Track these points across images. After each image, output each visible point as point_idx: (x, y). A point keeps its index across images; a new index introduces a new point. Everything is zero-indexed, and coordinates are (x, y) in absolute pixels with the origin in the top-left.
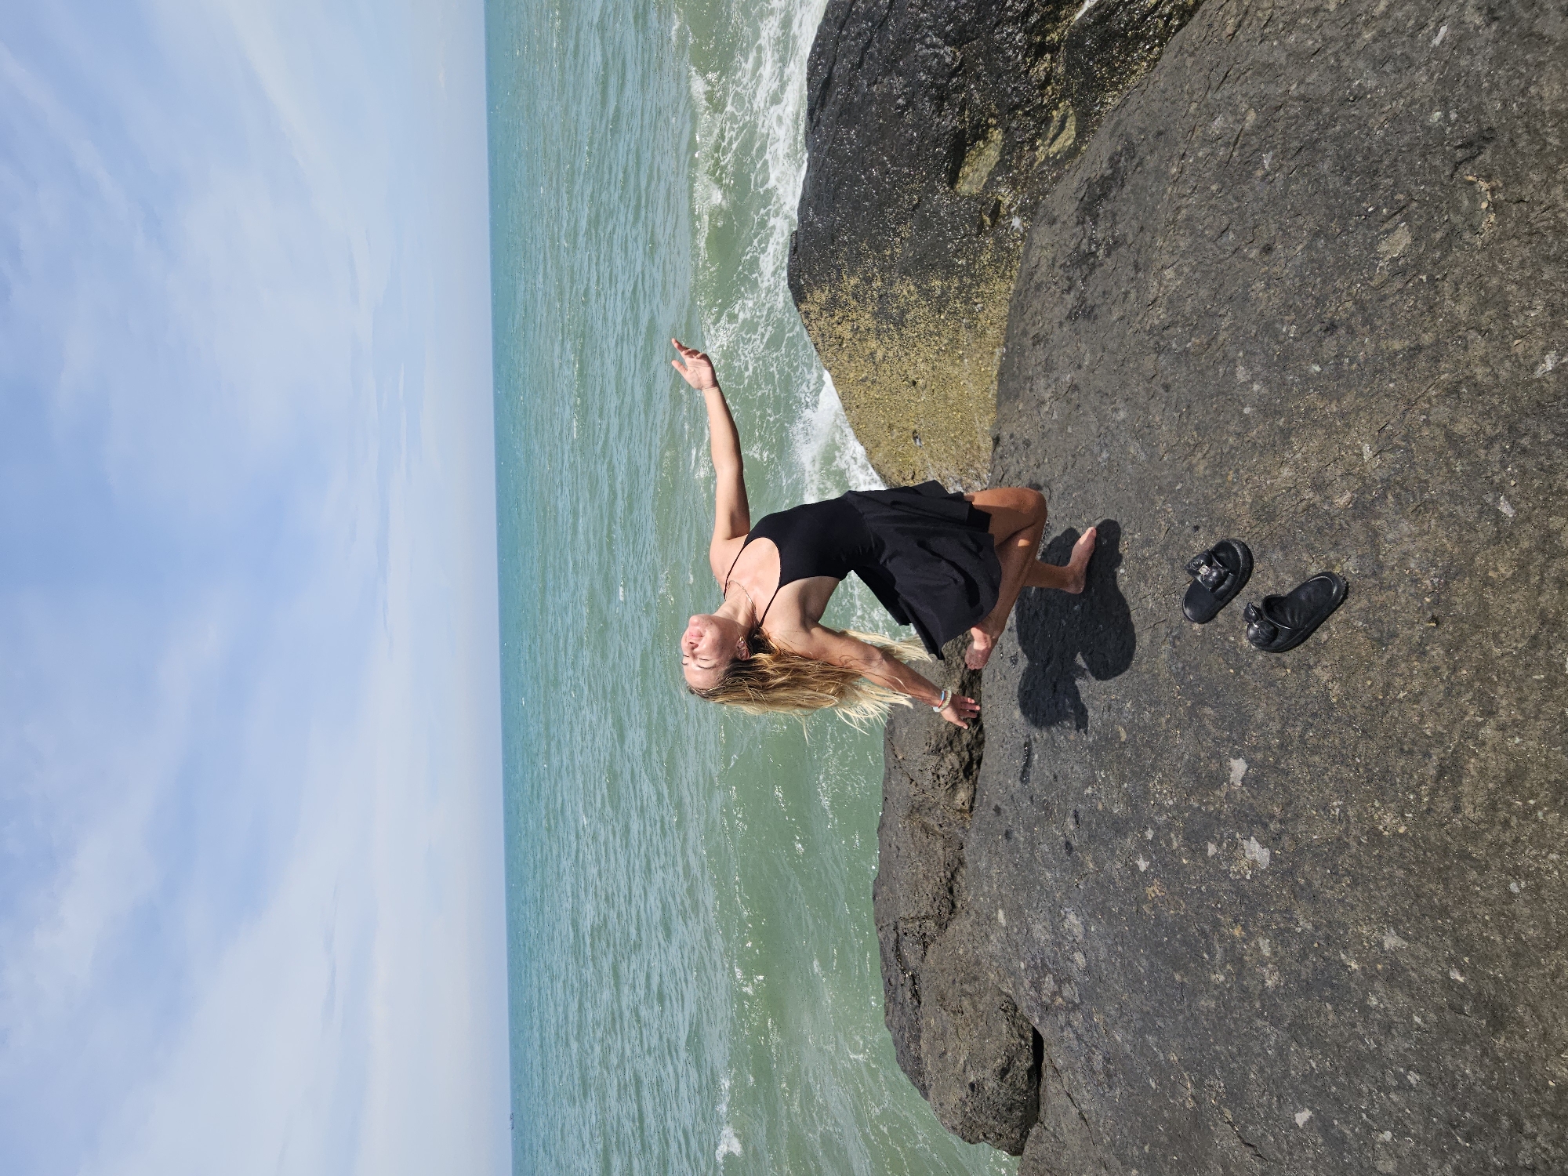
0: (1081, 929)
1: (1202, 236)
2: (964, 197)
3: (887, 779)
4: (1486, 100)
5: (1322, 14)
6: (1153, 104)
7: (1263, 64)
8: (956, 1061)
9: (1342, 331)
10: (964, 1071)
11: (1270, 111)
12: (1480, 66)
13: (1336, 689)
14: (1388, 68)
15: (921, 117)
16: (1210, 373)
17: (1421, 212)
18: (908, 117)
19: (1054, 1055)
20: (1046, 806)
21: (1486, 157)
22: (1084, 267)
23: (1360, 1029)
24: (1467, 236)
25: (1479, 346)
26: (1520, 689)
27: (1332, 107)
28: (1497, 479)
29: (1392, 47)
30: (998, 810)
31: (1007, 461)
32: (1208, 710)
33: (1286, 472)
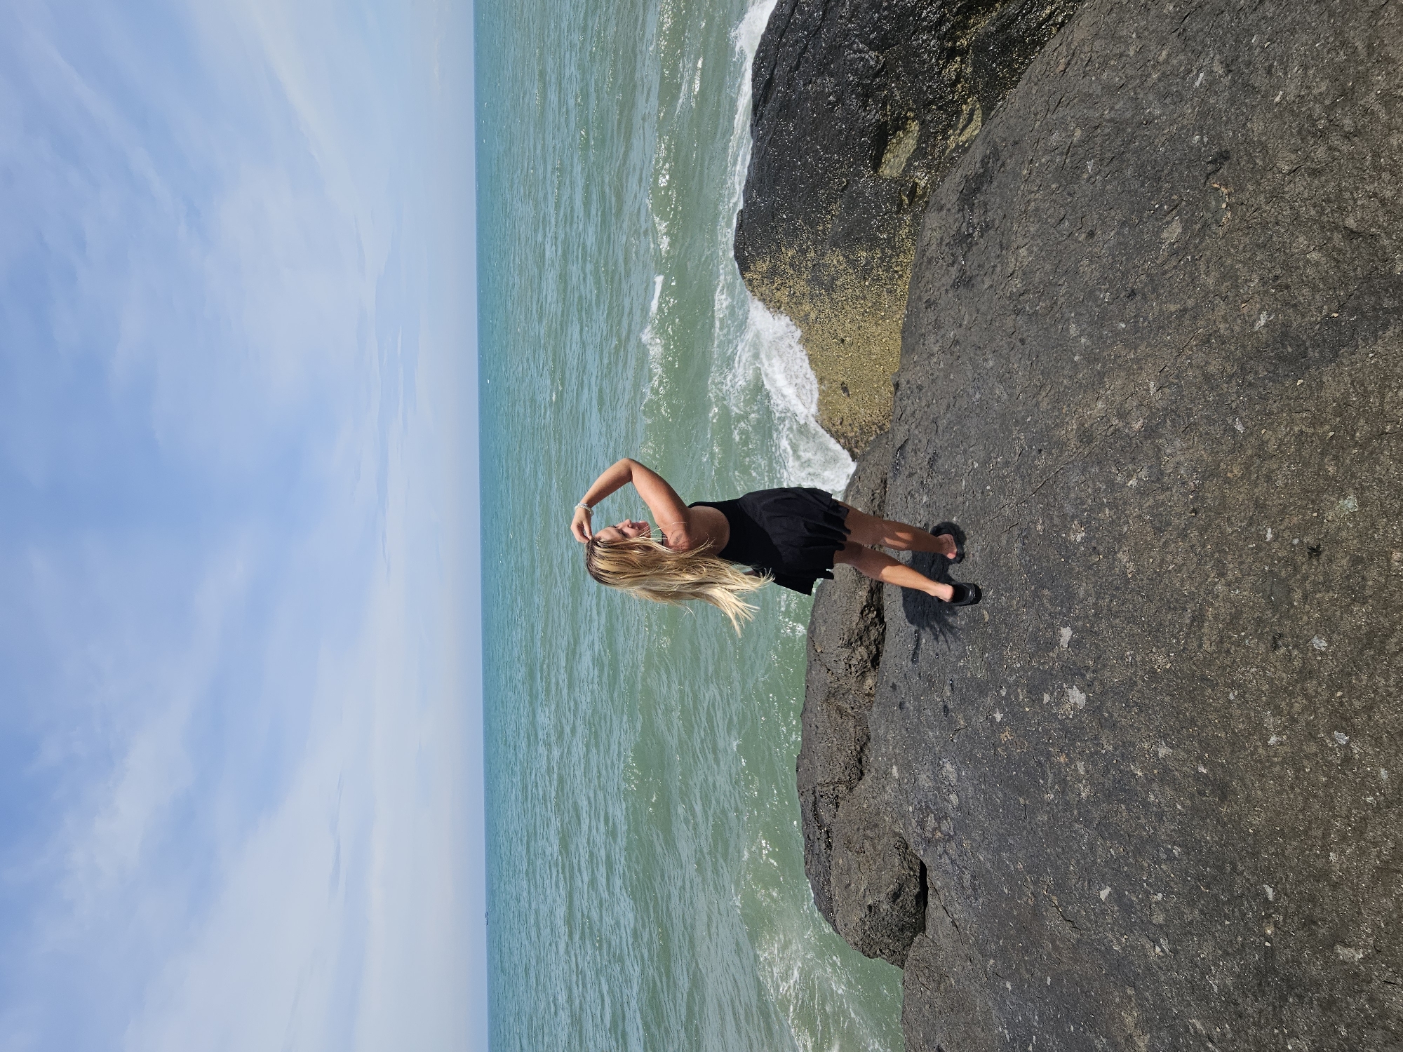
0: (955, 775)
1: (1046, 223)
2: (886, 180)
3: (809, 671)
4: (1223, 129)
5: (1124, 58)
6: (1011, 120)
7: (1085, 94)
8: (857, 891)
9: (1139, 297)
10: (864, 897)
11: (1092, 129)
12: (1221, 105)
13: (1131, 567)
14: (1168, 100)
15: (849, 112)
16: (1053, 330)
17: (1187, 209)
18: (838, 112)
19: (934, 878)
20: (930, 680)
21: (1224, 171)
22: (964, 245)
23: (1143, 821)
24: (1214, 227)
25: (1222, 309)
26: (1241, 556)
27: (1133, 128)
28: (1234, 405)
29: (1170, 85)
30: (894, 687)
31: (905, 403)
32: (1046, 592)
33: (1100, 405)
